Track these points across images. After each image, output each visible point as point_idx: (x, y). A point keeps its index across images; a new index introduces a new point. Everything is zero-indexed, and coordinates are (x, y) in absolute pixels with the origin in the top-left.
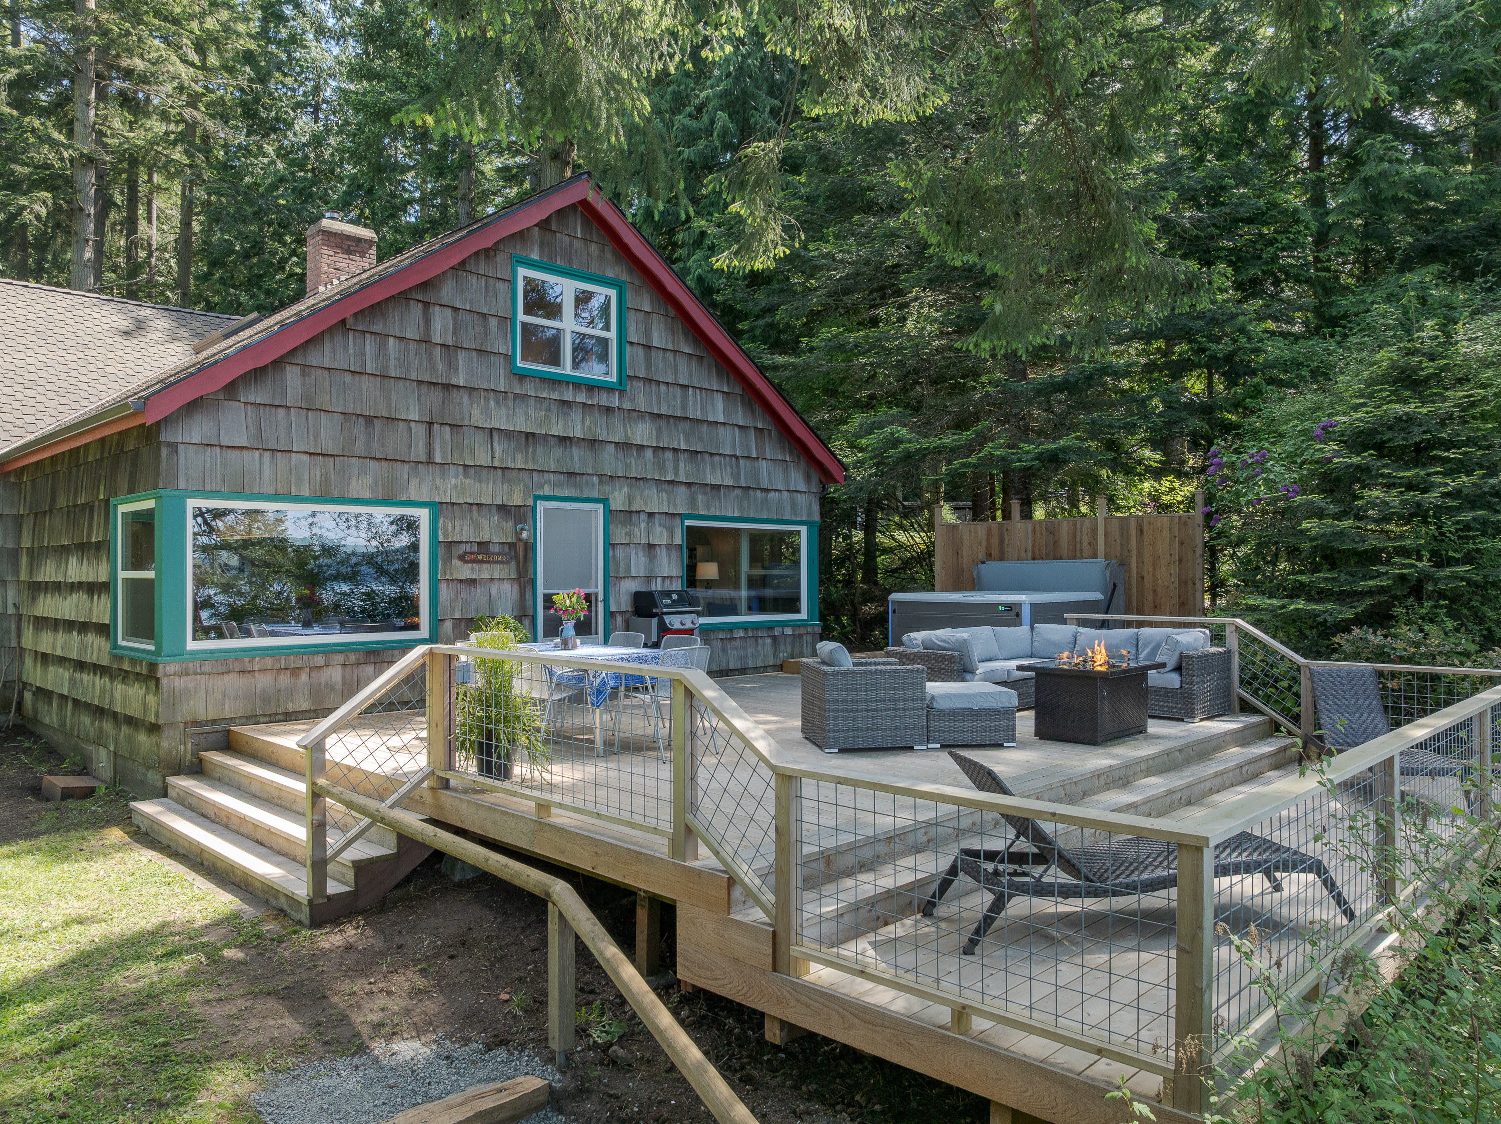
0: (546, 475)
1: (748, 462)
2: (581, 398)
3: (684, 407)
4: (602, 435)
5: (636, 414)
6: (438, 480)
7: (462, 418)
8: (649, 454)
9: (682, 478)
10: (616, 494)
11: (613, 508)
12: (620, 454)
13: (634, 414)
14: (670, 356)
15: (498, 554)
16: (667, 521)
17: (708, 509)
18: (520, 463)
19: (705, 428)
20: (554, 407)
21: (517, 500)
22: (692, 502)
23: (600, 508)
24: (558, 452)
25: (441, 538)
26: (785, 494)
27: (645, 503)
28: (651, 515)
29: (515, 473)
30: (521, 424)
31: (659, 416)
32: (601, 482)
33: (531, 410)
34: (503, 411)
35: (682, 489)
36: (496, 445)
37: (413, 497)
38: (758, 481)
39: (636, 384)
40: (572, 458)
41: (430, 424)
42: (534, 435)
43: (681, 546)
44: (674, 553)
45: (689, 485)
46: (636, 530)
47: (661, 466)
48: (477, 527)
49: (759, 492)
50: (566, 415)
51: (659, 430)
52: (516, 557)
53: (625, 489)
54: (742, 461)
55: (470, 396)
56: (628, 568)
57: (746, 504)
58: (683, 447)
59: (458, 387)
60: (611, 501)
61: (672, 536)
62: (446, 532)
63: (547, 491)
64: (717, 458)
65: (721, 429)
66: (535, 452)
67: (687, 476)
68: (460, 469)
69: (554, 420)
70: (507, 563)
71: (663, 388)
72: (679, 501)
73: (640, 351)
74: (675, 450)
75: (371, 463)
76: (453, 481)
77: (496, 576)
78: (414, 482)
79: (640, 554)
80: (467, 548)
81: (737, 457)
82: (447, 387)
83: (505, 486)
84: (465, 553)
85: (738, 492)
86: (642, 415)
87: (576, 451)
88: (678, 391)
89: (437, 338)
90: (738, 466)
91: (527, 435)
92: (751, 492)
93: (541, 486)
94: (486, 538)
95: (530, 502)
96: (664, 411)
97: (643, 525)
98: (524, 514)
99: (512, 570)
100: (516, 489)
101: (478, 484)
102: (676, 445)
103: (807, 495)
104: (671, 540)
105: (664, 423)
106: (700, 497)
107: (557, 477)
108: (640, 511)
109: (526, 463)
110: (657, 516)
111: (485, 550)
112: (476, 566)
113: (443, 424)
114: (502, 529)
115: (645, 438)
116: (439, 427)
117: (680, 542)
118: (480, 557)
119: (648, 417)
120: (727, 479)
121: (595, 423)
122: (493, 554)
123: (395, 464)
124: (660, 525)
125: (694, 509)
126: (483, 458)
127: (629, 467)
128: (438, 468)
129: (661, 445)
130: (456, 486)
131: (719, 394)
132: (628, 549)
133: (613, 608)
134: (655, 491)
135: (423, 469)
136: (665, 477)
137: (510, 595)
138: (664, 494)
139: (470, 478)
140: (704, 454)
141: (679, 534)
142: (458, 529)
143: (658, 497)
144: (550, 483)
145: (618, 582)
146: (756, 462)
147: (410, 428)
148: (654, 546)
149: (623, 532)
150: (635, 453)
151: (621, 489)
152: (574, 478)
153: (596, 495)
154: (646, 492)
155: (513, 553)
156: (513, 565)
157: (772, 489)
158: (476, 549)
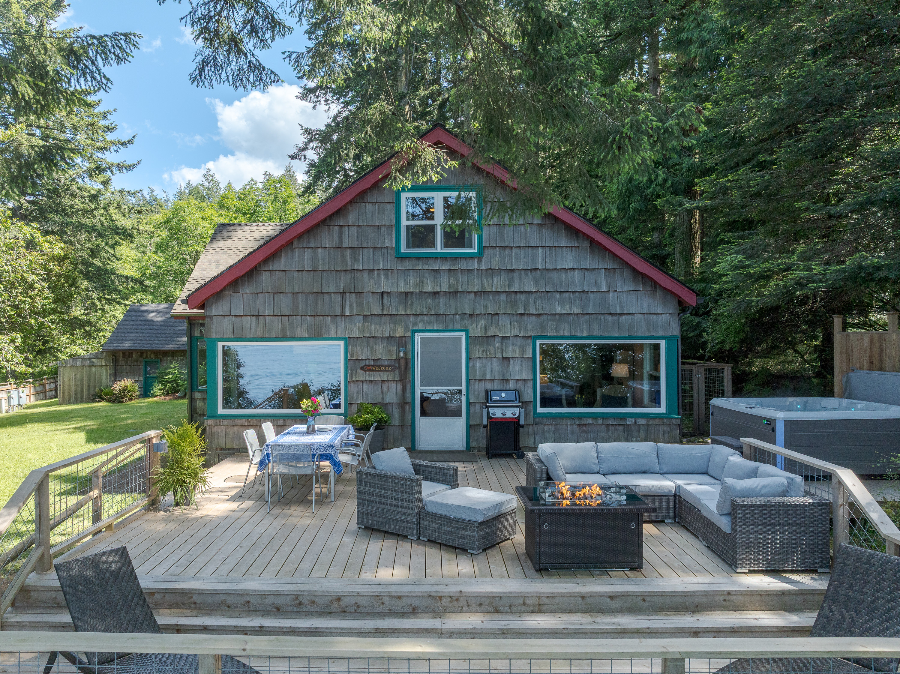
0: (421, 317)
1: (598, 296)
2: (447, 266)
3: (534, 261)
4: (462, 288)
5: (491, 272)
6: (347, 324)
7: (363, 288)
8: (503, 297)
9: (532, 311)
10: (475, 325)
11: (472, 334)
12: (478, 299)
13: (490, 271)
14: (522, 228)
15: (386, 366)
16: (520, 341)
17: (557, 331)
18: (401, 311)
19: (554, 274)
20: (427, 275)
21: (400, 333)
22: (542, 327)
23: (463, 335)
24: (430, 301)
25: (349, 357)
26: (639, 317)
27: (499, 330)
28: (505, 338)
29: (398, 317)
30: (402, 288)
31: (512, 271)
32: (462, 319)
33: (410, 279)
34: (390, 281)
35: (534, 318)
36: (385, 301)
37: (333, 335)
38: (610, 309)
39: (491, 251)
40: (439, 305)
42: (412, 293)
43: (532, 358)
44: (527, 363)
45: (539, 315)
46: (492, 349)
47: (513, 304)
48: (372, 350)
49: (609, 317)
50: (435, 278)
51: (512, 280)
52: (399, 367)
53: (483, 322)
54: (591, 295)
55: (368, 274)
56: (485, 373)
57: (595, 326)
58: (533, 289)
59: (360, 270)
60: (472, 330)
61: (524, 352)
62: (352, 354)
63: (421, 326)
64: (567, 295)
65: (571, 274)
66: (412, 303)
67: (537, 309)
68: (362, 317)
69: (427, 282)
70: (393, 371)
71: (515, 251)
72: (529, 327)
73: (496, 229)
74: (525, 292)
75: (308, 318)
76: (357, 324)
77: (385, 378)
78: (333, 327)
79: (495, 364)
80: (367, 363)
81: (586, 293)
82: (353, 270)
83: (392, 326)
84: (365, 366)
85: (588, 317)
86: (498, 271)
87: (442, 301)
88: (529, 251)
89: (346, 244)
90: (587, 299)
91: (407, 293)
92: (602, 317)
93: (416, 324)
94: (379, 357)
95: (409, 334)
96: (516, 267)
97: (497, 345)
98: (405, 341)
99: (396, 375)
100: (399, 327)
101: (373, 326)
102: (526, 289)
103: (664, 316)
104: (523, 354)
105: (516, 275)
106: (549, 323)
107: (428, 318)
108: (495, 336)
109: (406, 311)
110: (511, 338)
111: (378, 364)
112: (372, 373)
113: (350, 293)
114: (390, 351)
115: (499, 287)
116: (348, 294)
117: (531, 356)
118: (374, 368)
119: (502, 272)
120: (575, 309)
121: (458, 281)
122: (383, 366)
123: (322, 318)
124: (513, 344)
125: (544, 332)
126: (377, 310)
127: (485, 307)
128: (348, 318)
129: (513, 290)
130: (359, 327)
131: (568, 248)
132: (485, 361)
133: (471, 400)
134: (508, 321)
135: (339, 319)
136: (516, 311)
137: (395, 391)
138: (516, 323)
139: (368, 322)
140: (554, 293)
141: (531, 351)
142: (360, 352)
143: (511, 325)
144: (424, 322)
145: (477, 383)
146: (607, 295)
147: (331, 298)
148: (508, 359)
149: (481, 350)
150: (491, 297)
151: (479, 322)
152: (441, 317)
153: (459, 327)
154: (500, 323)
155: (397, 365)
156: (397, 372)
157: (625, 314)
158: (372, 363)
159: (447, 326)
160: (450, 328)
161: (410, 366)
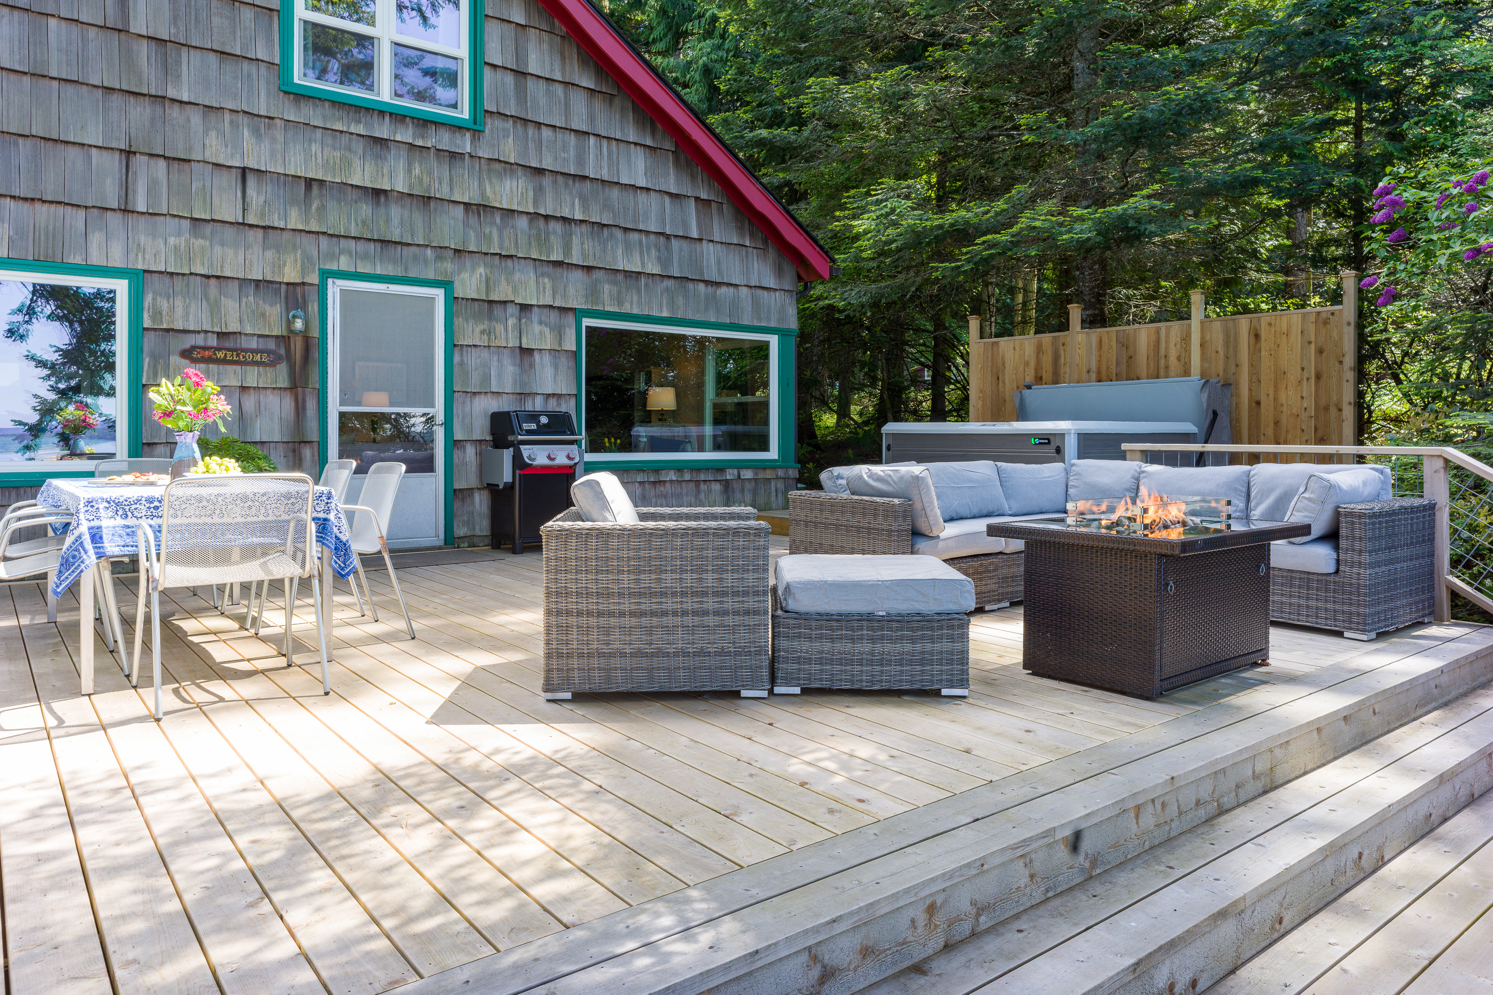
0: (343, 241)
1: (685, 244)
2: (405, 135)
3: (581, 160)
4: (440, 190)
5: (500, 167)
6: (143, 239)
7: (190, 149)
8: (522, 223)
9: (576, 259)
10: (465, 275)
11: (459, 293)
12: (473, 220)
13: (497, 166)
14: (559, 89)
15: (255, 351)
16: (554, 316)
17: (620, 303)
18: (295, 221)
19: (615, 193)
20: (359, 146)
21: (291, 274)
22: (593, 292)
23: (439, 294)
24: (365, 209)
25: (147, 323)
26: (744, 291)
27: (515, 290)
28: (525, 308)
29: (286, 236)
30: (297, 165)
31: (539, 171)
32: (439, 258)
33: (315, 147)
34: (266, 145)
35: (578, 275)
36: (251, 192)
37: (96, 258)
38: (702, 273)
39: (498, 123)
40: (388, 221)
41: (128, 153)
42: (321, 182)
43: (575, 355)
44: (565, 363)
45: (589, 269)
46: (499, 328)
47: (543, 242)
48: (215, 309)
49: (702, 286)
50: (379, 157)
51: (539, 191)
52: (289, 357)
53: (481, 270)
54: (675, 243)
55: (204, 116)
56: (486, 379)
57: (680, 301)
58: (578, 216)
59: (181, 102)
60: (457, 285)
61: (560, 339)
62: (159, 315)
63: (344, 263)
64: (635, 236)
65: (642, 197)
66: (322, 208)
67: (585, 256)
68: (186, 223)
69: (357, 163)
70: (272, 364)
71: (546, 133)
72: (571, 290)
73: (510, 79)
74: (564, 219)
75: (10, 204)
76: (172, 240)
77: (251, 382)
78: (96, 239)
79: (507, 360)
80: (199, 340)
81: (668, 237)
82: (160, 99)
83: (269, 254)
84: (194, 348)
85: (670, 283)
86: (509, 167)
87: (396, 212)
88: (572, 139)
89: (139, 25)
90: (668, 248)
91: (309, 181)
92: (691, 285)
93: (333, 257)
94: (233, 327)
95: (314, 279)
96: (547, 164)
97: (511, 322)
98: (304, 296)
99: (280, 375)
100: (289, 259)
101: (218, 249)
102: (566, 213)
103: (777, 294)
104: (560, 344)
105: (547, 181)
106: (607, 287)
107: (361, 246)
108: (505, 302)
109: (307, 222)
110: (536, 310)
111: (230, 344)
112: (213, 367)
113: (151, 155)
114: (263, 315)
115: (515, 200)
116: (145, 158)
117: (574, 349)
118: (220, 355)
119: (520, 172)
120: (650, 265)
121: (430, 173)
122: (246, 350)
123: (61, 209)
124: (540, 323)
125: (597, 304)
126: (229, 211)
127: (489, 238)
128: (142, 219)
129: (542, 212)
130: (176, 248)
131: (638, 147)
132: (485, 354)
133: (458, 436)
134: (532, 275)
135: (114, 220)
136: (548, 256)
137: (277, 412)
138: (546, 280)
139: (204, 238)
140: (614, 229)
141: (574, 338)
142: (179, 311)
143: (537, 283)
144: (350, 253)
145: (468, 400)
146: (698, 245)
147: (90, 158)
148: (529, 351)
149: (478, 330)
150: (498, 220)
151: (473, 269)
152: (391, 248)
153: (431, 276)
154: (517, 276)
155: (282, 351)
156: (283, 369)
157: (724, 283)
158: (213, 341)
159: (406, 269)
160: (412, 274)
161: (315, 354)
